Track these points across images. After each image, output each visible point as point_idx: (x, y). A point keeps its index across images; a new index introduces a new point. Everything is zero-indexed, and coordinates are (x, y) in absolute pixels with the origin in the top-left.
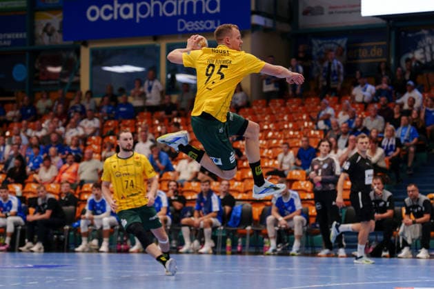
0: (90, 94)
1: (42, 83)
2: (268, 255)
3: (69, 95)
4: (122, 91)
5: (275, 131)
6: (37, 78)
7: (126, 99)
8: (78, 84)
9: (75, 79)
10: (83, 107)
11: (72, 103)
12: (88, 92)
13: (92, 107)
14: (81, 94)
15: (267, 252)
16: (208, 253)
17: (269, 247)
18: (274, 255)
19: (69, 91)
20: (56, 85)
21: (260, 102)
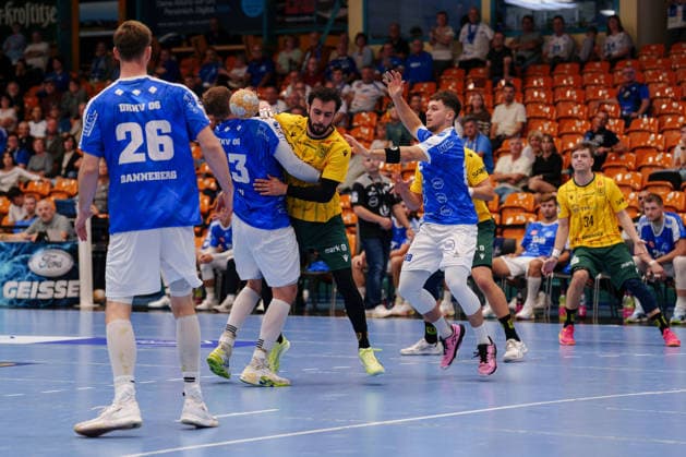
0: (364, 38)
1: (288, 20)
2: (631, 323)
3: (328, 41)
4: (416, 32)
5: (674, 100)
6: (283, 13)
7: (422, 46)
8: (344, 20)
9: (341, 13)
10: (352, 61)
11: (334, 55)
12: (359, 35)
13: (368, 60)
14: (347, 38)
15: (629, 319)
16: (528, 319)
17: (633, 310)
18: (641, 323)
19: (331, 33)
20: (311, 22)
21: (653, 48)
